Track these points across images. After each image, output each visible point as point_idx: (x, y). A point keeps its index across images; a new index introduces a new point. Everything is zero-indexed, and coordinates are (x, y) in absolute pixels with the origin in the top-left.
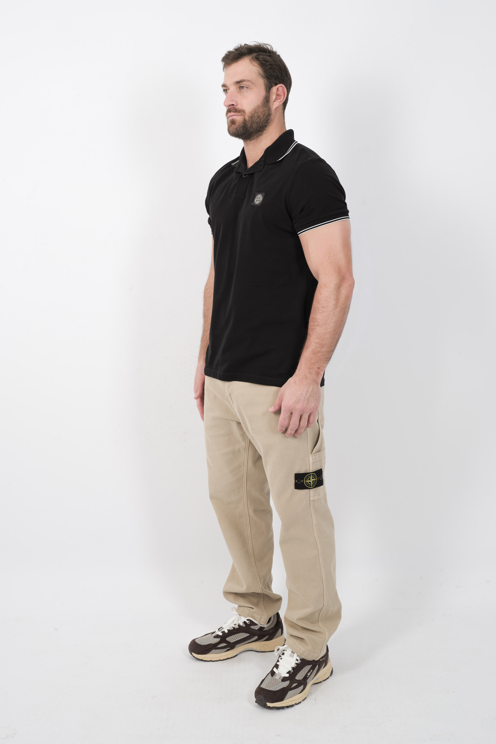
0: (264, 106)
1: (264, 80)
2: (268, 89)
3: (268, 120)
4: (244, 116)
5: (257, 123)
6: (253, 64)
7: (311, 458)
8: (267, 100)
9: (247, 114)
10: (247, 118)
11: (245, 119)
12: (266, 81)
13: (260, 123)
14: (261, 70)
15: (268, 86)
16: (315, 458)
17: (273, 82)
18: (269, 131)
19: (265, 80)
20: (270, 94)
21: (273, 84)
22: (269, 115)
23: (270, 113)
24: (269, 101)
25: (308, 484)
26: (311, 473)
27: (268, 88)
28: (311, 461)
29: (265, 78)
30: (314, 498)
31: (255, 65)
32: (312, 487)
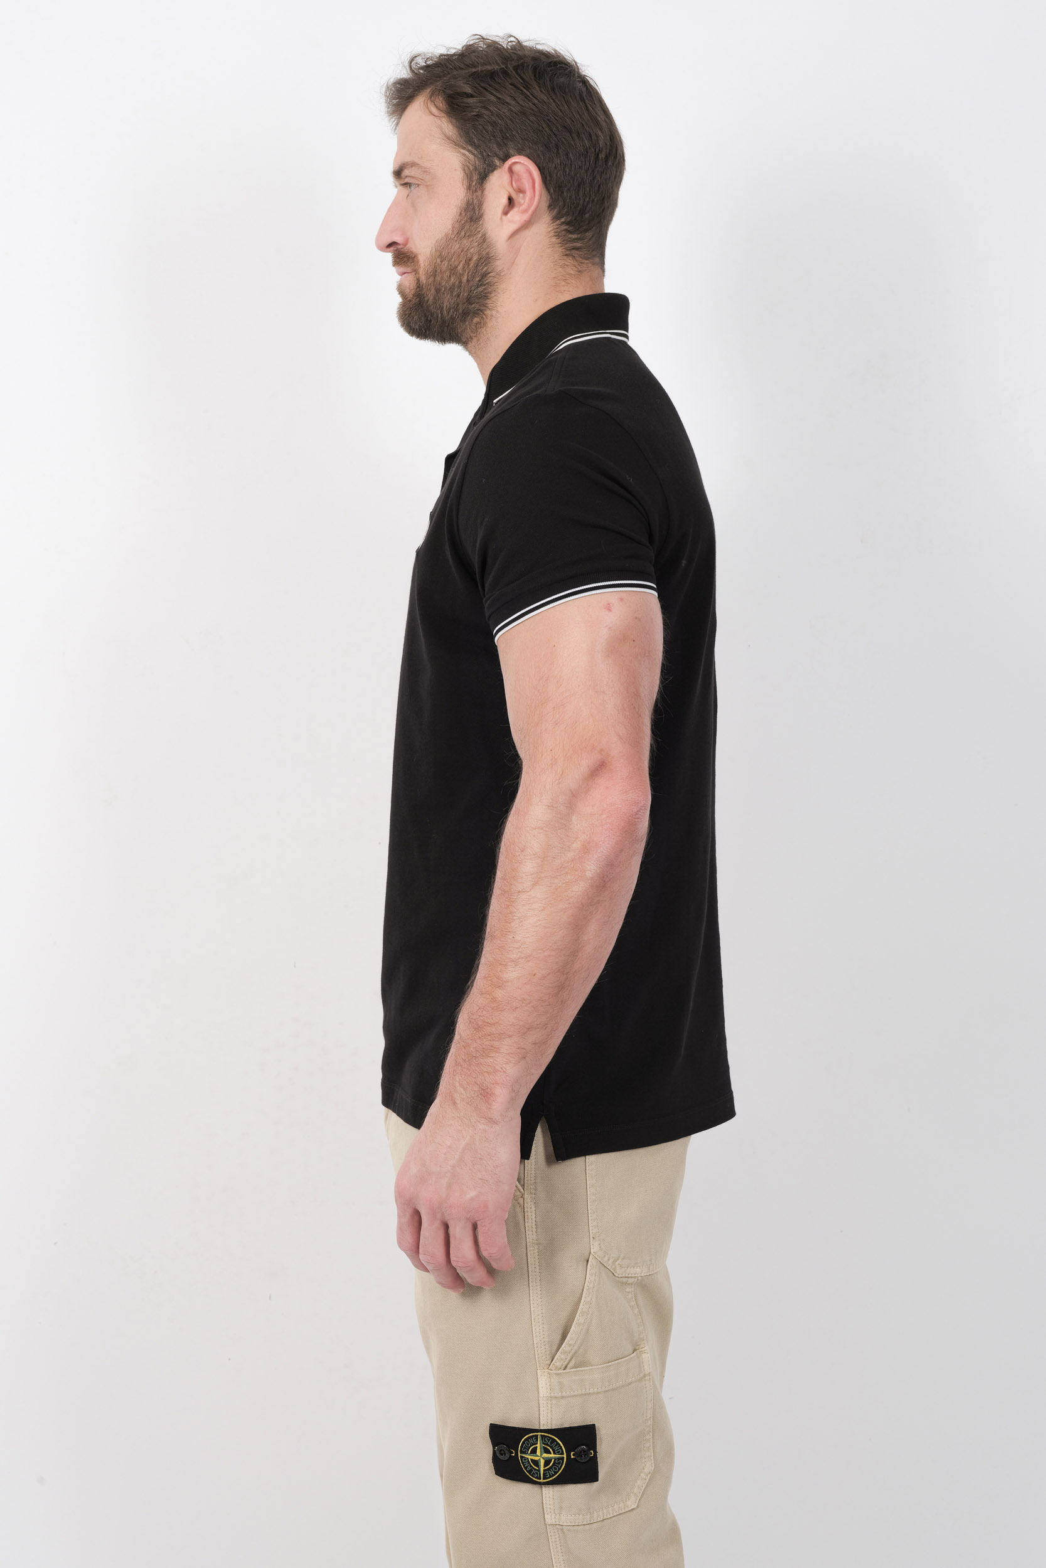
0: (463, 233)
1: (464, 155)
2: (478, 177)
3: (485, 275)
4: (416, 271)
5: (451, 289)
6: (430, 112)
7: (543, 1382)
8: (472, 214)
9: (422, 265)
10: (423, 279)
11: (419, 285)
12: (471, 157)
13: (460, 287)
14: (451, 127)
15: (476, 168)
16: (560, 1383)
17: (497, 155)
18: (499, 309)
19: (467, 153)
20: (486, 192)
21: (497, 162)
22: (486, 259)
23: (488, 254)
24: (481, 216)
25: (529, 1468)
26: (537, 1431)
27: (475, 177)
28: (544, 1391)
29: (464, 148)
30: (557, 1517)
31: (434, 110)
32: (542, 1480)
